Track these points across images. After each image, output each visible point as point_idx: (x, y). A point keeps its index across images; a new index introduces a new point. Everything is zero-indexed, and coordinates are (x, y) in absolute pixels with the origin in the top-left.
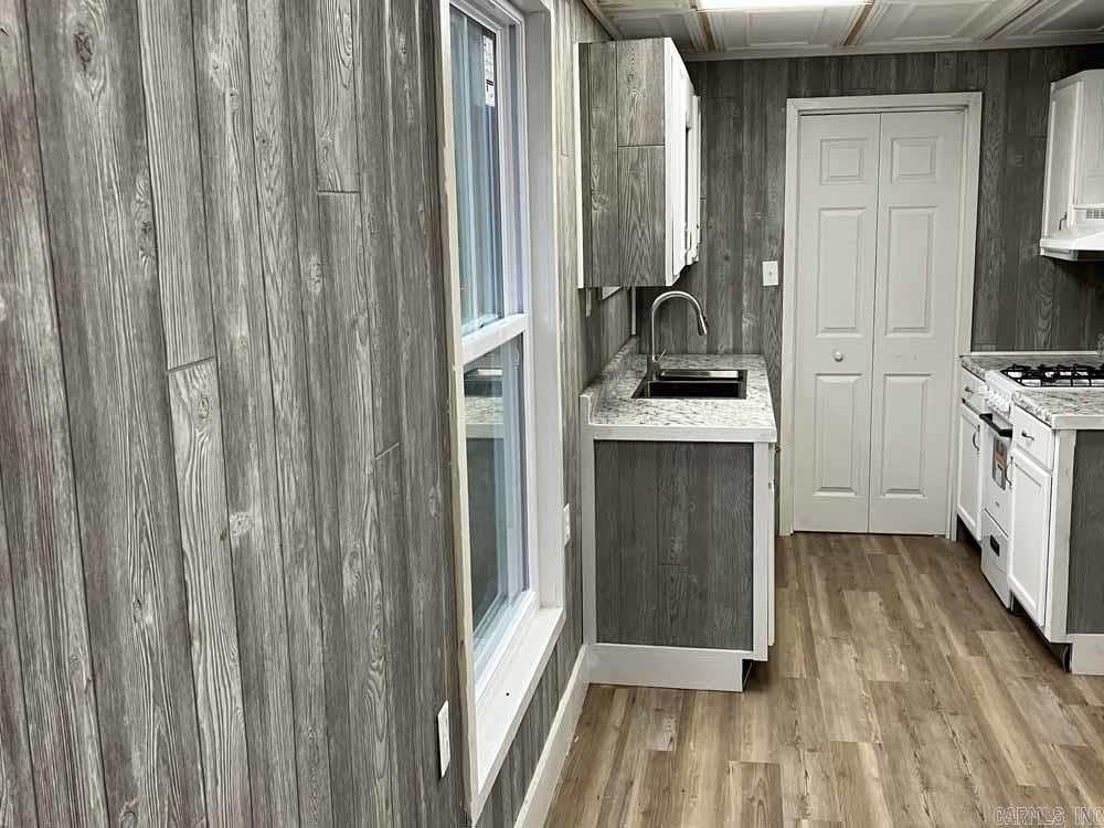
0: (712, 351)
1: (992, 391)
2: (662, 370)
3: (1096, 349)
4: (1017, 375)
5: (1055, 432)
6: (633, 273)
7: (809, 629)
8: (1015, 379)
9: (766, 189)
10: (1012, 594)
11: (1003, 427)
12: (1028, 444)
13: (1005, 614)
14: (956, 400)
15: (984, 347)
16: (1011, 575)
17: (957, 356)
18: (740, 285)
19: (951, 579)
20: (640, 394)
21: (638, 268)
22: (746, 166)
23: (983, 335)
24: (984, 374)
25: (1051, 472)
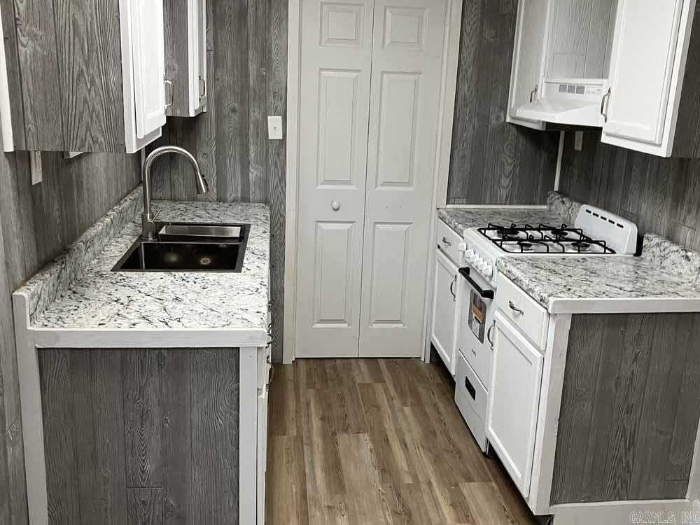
0: (221, 199)
3: (545, 203)
5: (551, 315)
7: (304, 496)
8: (495, 241)
9: (270, 46)
10: (487, 441)
11: (485, 288)
12: (515, 316)
13: (482, 459)
14: (433, 245)
15: (457, 200)
16: (490, 429)
17: (435, 207)
18: (247, 135)
19: (429, 410)
21: (88, 129)
22: (250, 21)
23: (457, 190)
24: (462, 231)
25: (543, 352)
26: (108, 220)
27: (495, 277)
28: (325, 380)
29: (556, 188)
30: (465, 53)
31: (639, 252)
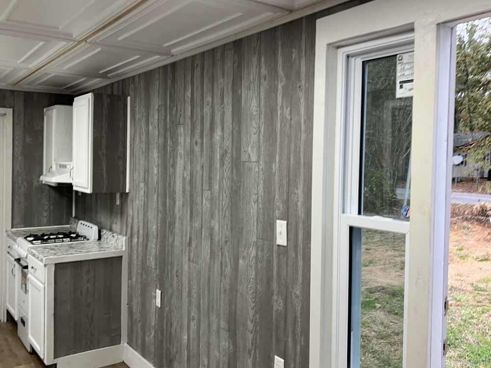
1: (19, 248)
3: (68, 224)
4: (32, 239)
5: (45, 265)
8: (30, 241)
10: (31, 346)
11: (24, 264)
12: (35, 272)
14: (5, 252)
15: (18, 226)
16: (30, 336)
17: (4, 230)
24: (16, 240)
25: (44, 284)
27: (28, 257)
29: (74, 215)
31: (100, 238)
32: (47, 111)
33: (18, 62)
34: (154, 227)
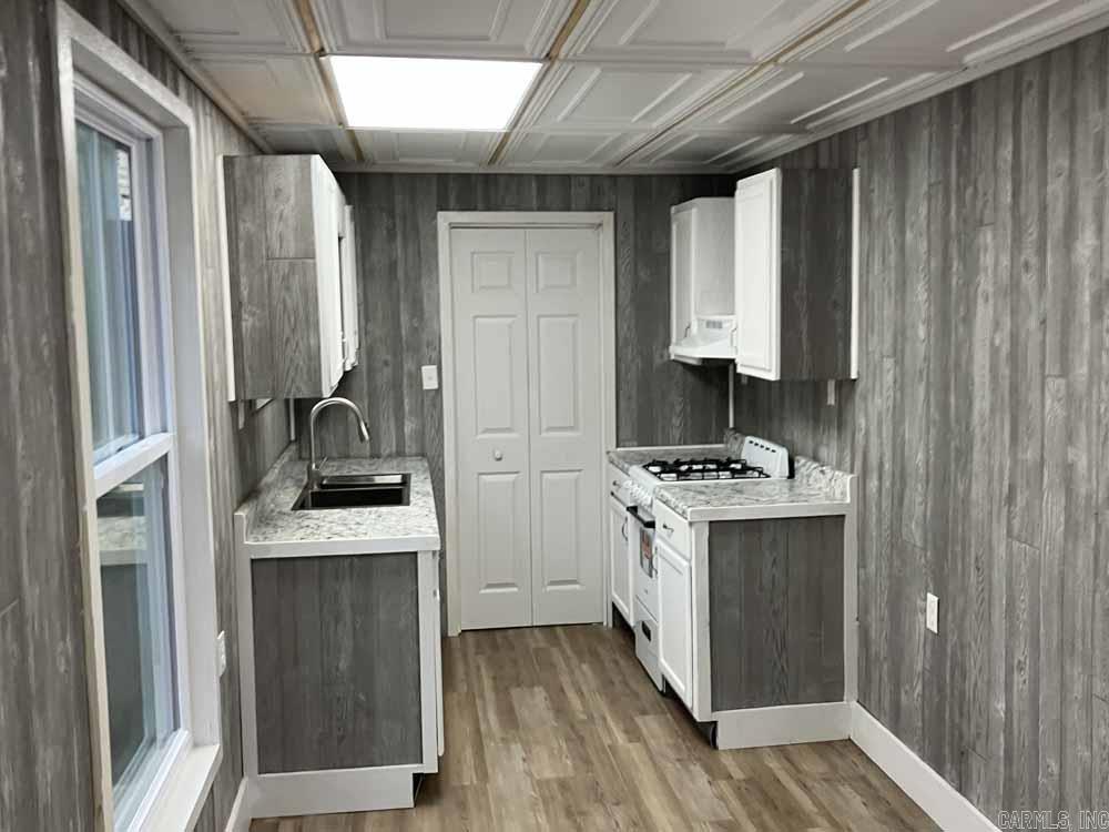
0: (375, 455)
1: (636, 486)
2: (323, 478)
3: (721, 442)
4: (656, 469)
5: (691, 524)
6: (289, 383)
8: (655, 474)
9: (422, 297)
10: (664, 678)
11: (647, 519)
12: (669, 536)
13: (659, 697)
14: (605, 493)
15: (627, 443)
16: (662, 660)
17: (604, 451)
18: (401, 386)
19: (609, 665)
20: (301, 505)
21: (293, 381)
22: (400, 274)
23: (626, 432)
24: (627, 469)
25: (690, 561)
26: (276, 471)
27: (655, 506)
28: (495, 647)
29: (731, 425)
30: (621, 291)
31: (792, 475)
32: (678, 211)
33: (635, 119)
34: (920, 456)
